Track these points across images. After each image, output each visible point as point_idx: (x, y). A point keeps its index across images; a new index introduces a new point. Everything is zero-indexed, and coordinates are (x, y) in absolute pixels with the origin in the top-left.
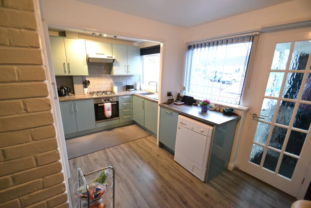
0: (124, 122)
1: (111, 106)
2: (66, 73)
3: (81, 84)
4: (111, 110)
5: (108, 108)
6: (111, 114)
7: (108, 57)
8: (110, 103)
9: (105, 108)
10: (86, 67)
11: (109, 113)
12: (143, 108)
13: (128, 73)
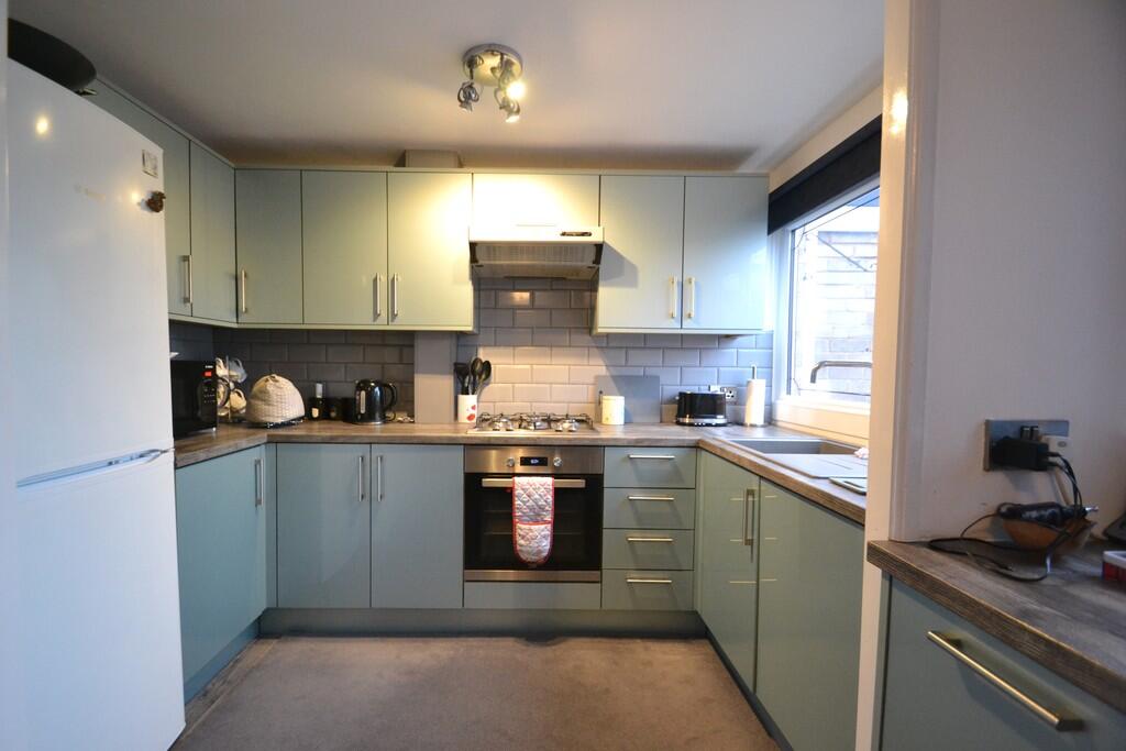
0: (630, 606)
1: (550, 498)
2: (378, 322)
3: (450, 373)
4: (549, 518)
5: (531, 509)
6: (546, 545)
7: (564, 234)
8: (549, 480)
9: (517, 502)
10: (466, 291)
11: (535, 537)
12: (749, 542)
13: (686, 323)
